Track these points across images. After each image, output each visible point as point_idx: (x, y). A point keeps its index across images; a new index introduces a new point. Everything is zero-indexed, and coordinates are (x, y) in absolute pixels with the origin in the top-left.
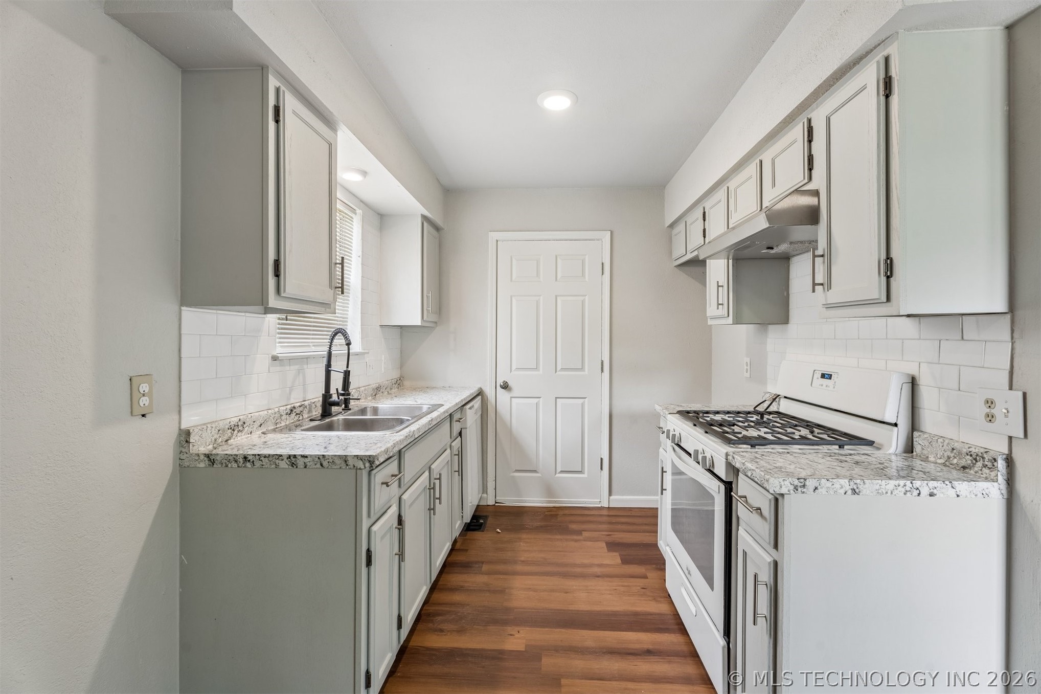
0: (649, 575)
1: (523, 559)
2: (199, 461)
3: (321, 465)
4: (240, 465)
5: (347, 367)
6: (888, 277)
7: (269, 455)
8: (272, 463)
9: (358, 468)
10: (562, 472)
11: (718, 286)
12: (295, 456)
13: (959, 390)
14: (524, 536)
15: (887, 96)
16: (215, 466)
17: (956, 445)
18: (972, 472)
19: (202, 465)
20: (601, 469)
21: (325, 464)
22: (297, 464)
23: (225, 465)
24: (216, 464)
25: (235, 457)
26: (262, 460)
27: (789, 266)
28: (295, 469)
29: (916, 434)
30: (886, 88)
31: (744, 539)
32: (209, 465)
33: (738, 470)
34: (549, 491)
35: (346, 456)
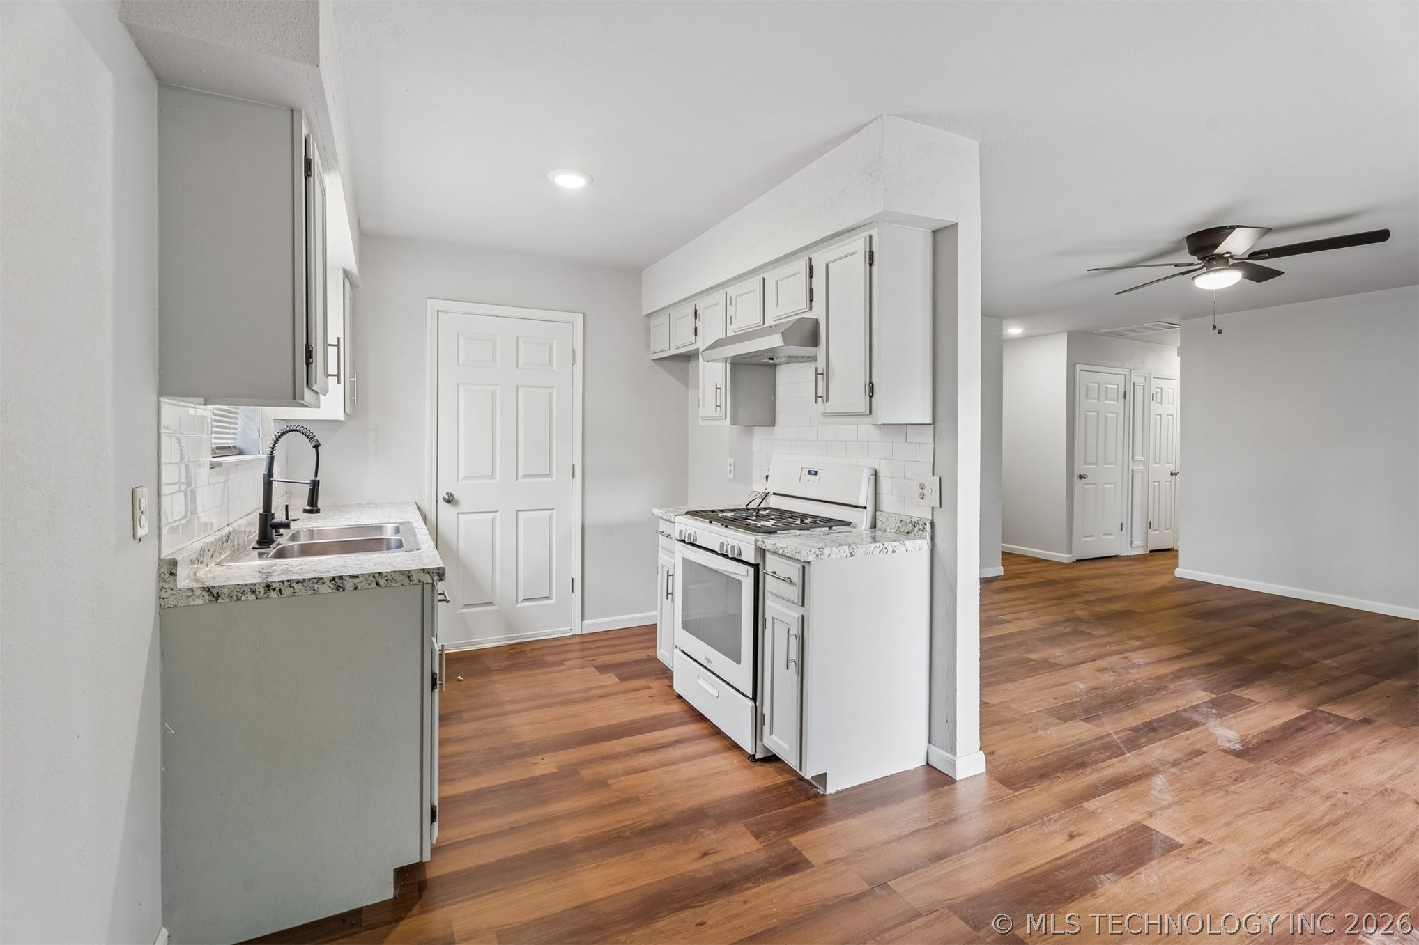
0: (650, 685)
1: (508, 699)
2: (194, 597)
3: (377, 584)
4: (260, 596)
5: (316, 476)
6: (871, 397)
7: (304, 580)
8: (308, 588)
9: (425, 582)
10: (525, 600)
11: (717, 388)
12: (341, 578)
13: (905, 478)
14: (496, 678)
15: (871, 265)
16: (220, 600)
17: (903, 518)
18: (912, 535)
19: (199, 602)
20: (572, 591)
21: (382, 582)
22: (344, 586)
23: (235, 598)
24: (222, 599)
25: (252, 587)
26: (293, 587)
27: (775, 373)
28: (341, 593)
29: (877, 513)
30: (870, 259)
31: (771, 607)
32: (210, 601)
33: (764, 550)
34: (510, 627)
35: (409, 571)
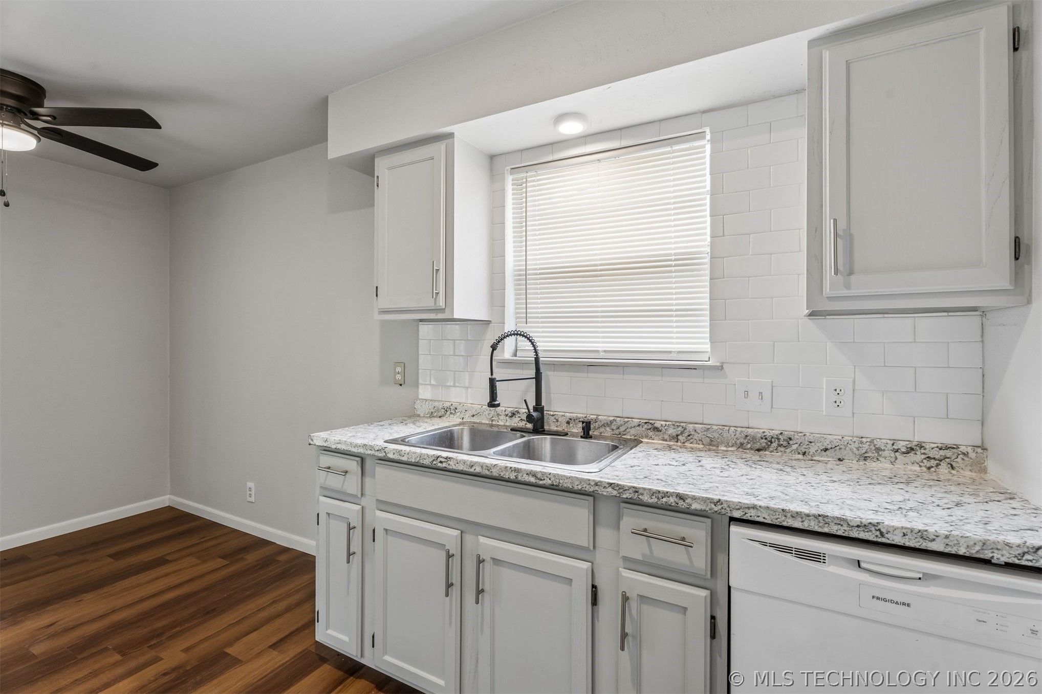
5: (492, 375)
